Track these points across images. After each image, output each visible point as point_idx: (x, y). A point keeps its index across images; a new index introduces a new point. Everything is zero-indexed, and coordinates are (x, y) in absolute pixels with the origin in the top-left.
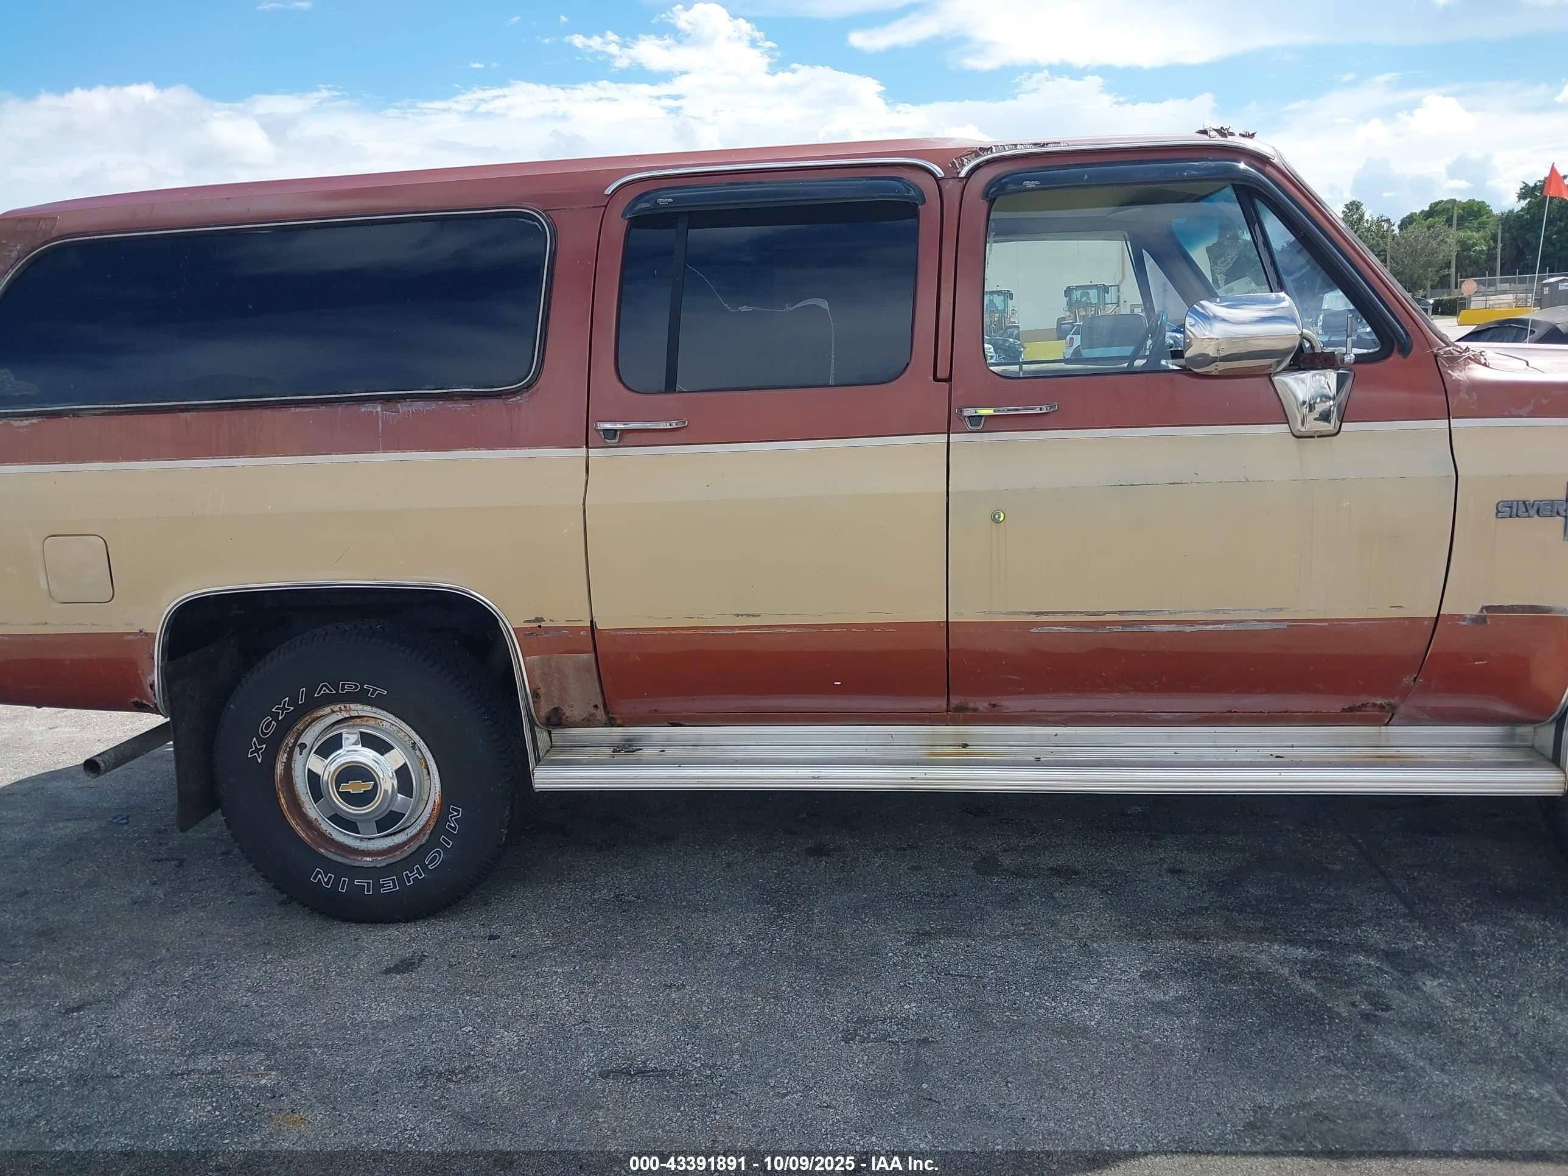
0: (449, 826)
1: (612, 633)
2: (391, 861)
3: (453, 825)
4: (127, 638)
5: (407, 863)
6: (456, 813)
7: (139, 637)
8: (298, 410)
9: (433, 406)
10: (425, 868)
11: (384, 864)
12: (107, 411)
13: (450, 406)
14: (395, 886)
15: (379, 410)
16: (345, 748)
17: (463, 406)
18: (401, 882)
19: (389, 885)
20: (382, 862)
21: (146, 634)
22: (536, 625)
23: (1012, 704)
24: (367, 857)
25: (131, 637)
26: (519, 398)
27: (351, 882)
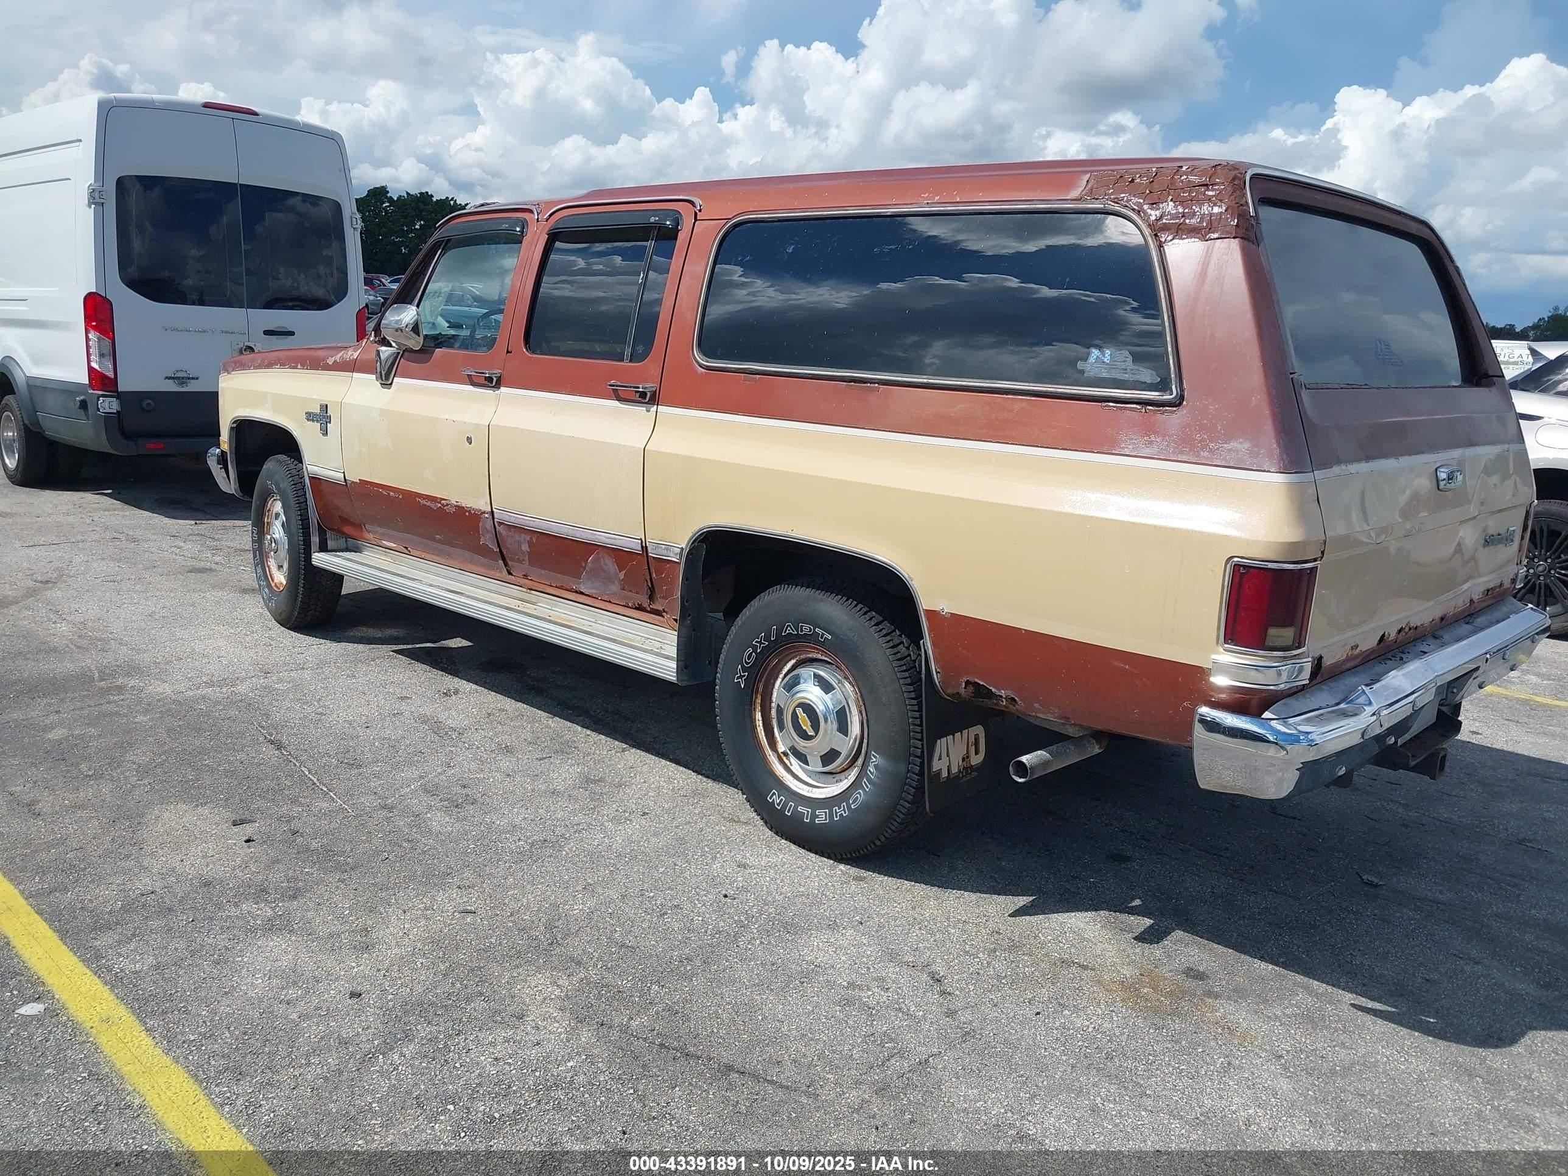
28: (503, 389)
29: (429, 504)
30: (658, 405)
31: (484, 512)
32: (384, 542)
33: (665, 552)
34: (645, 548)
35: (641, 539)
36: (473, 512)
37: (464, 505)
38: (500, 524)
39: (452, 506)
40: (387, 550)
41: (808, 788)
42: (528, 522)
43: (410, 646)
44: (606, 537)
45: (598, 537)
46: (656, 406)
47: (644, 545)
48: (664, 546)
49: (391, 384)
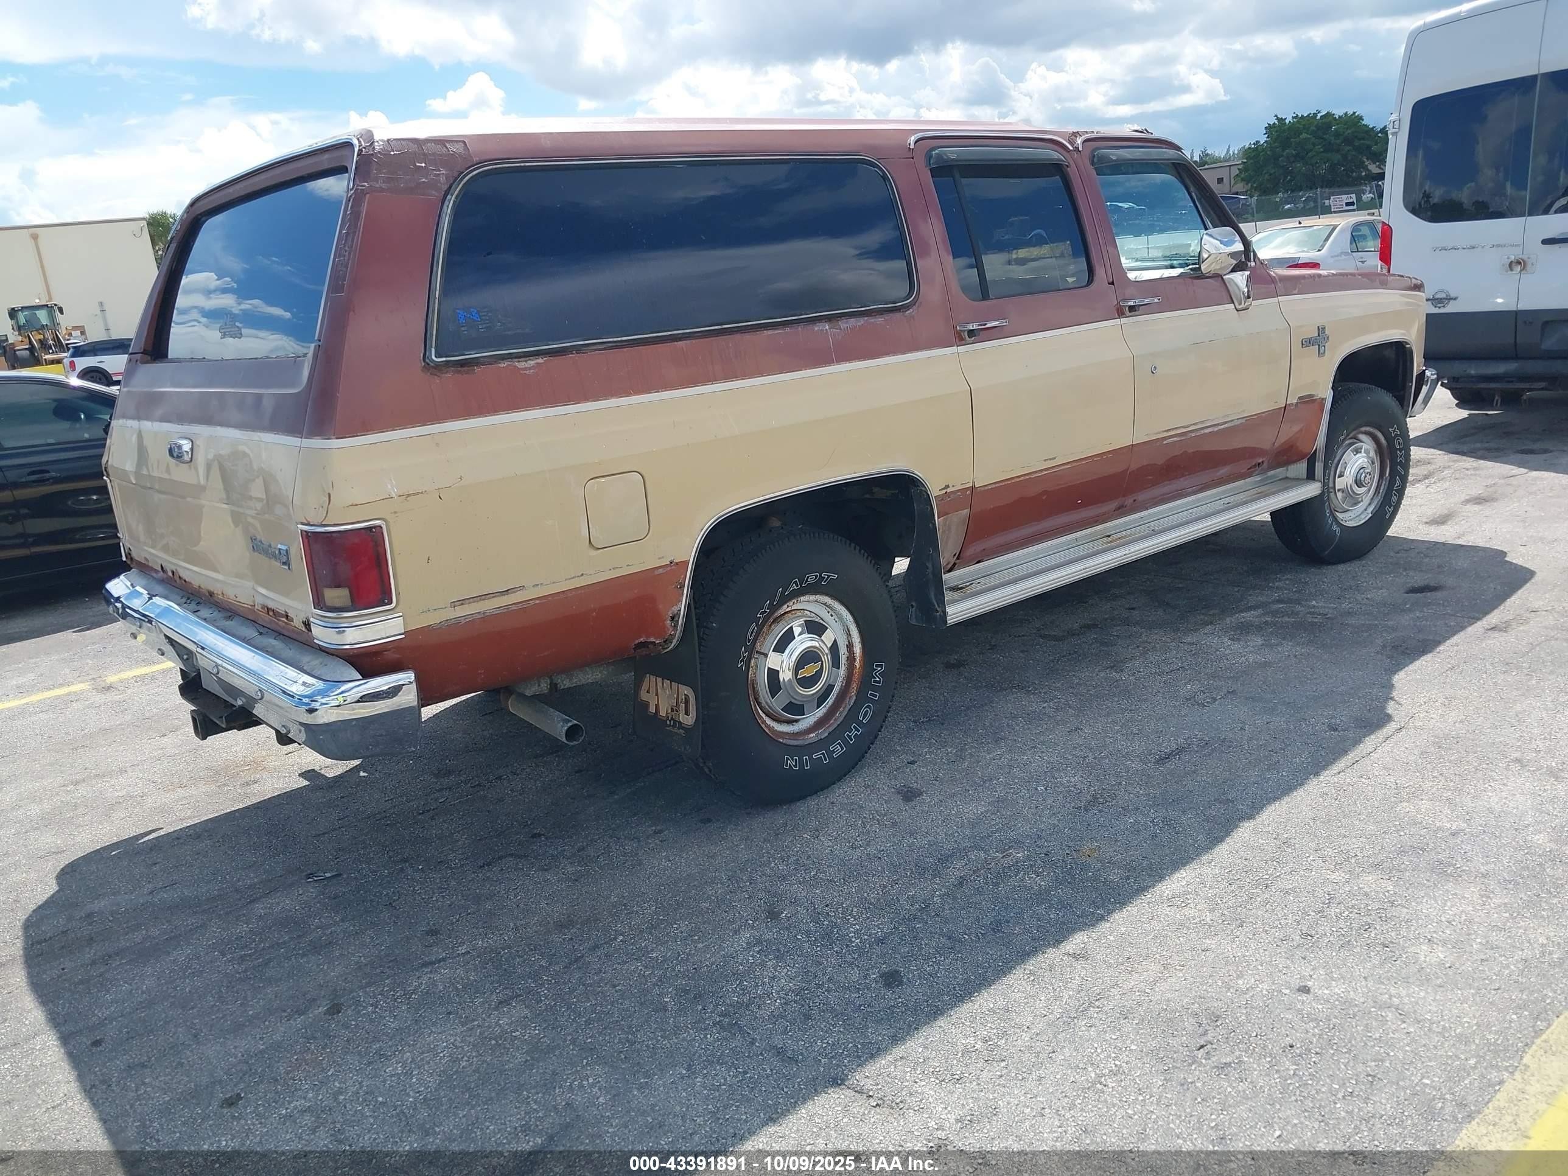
0: (874, 681)
1: (983, 489)
2: (831, 729)
3: (878, 679)
4: (657, 572)
5: (845, 725)
6: (879, 669)
7: (669, 568)
8: (770, 332)
9: (861, 321)
10: (860, 723)
11: (826, 734)
12: (610, 345)
13: (873, 321)
14: (842, 749)
15: (827, 328)
16: (797, 638)
17: (880, 320)
18: (846, 743)
19: (837, 749)
20: (823, 733)
21: (677, 564)
22: (944, 492)
23: (1141, 497)
24: (811, 733)
25: (661, 571)
26: (911, 310)
27: (811, 757)
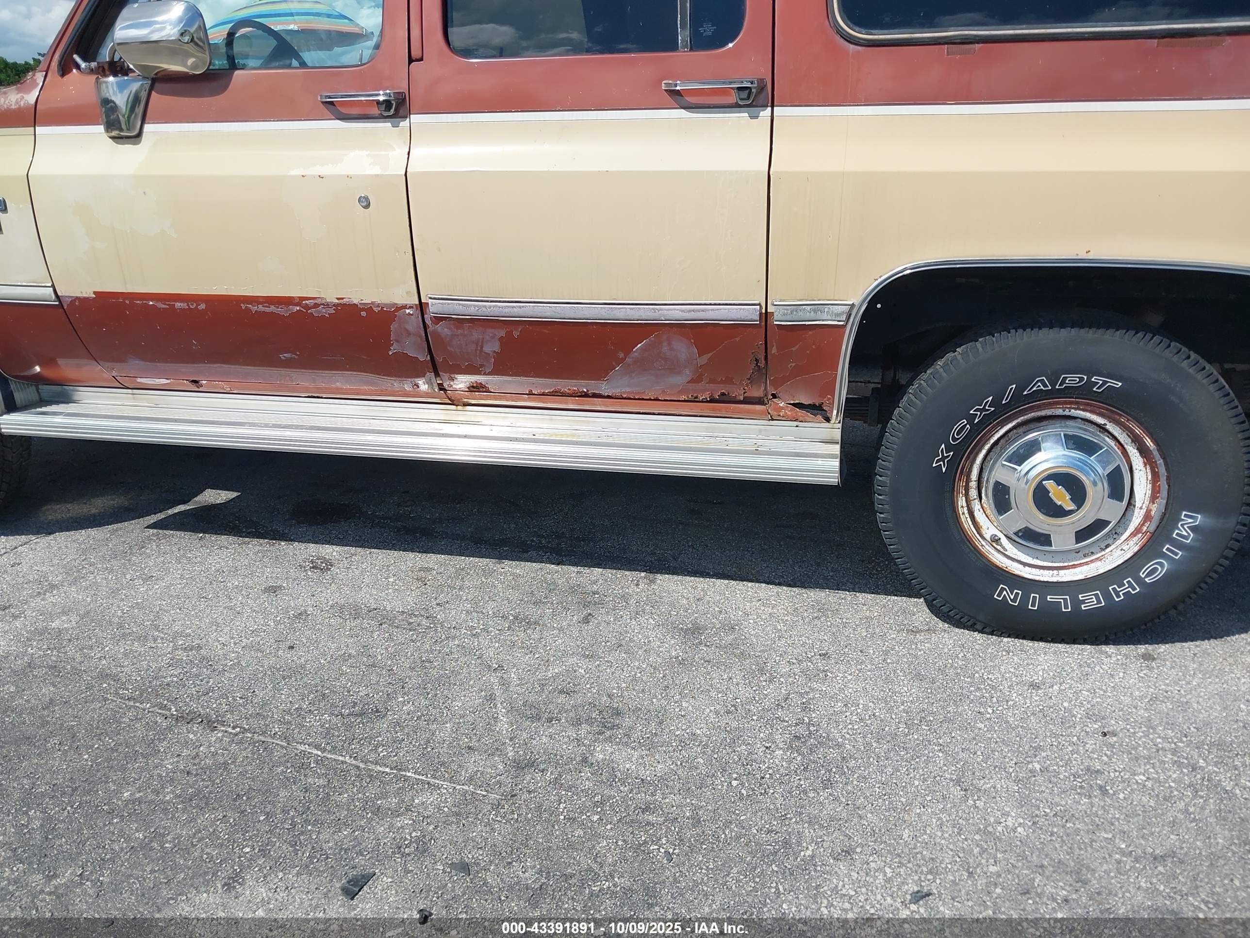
28: (414, 118)
29: (272, 308)
30: (772, 107)
31: (405, 307)
32: (139, 380)
33: (812, 315)
34: (766, 316)
35: (759, 304)
36: (376, 310)
37: (355, 302)
38: (437, 320)
39: (327, 305)
40: (135, 391)
41: (1051, 572)
42: (506, 310)
43: (170, 512)
44: (683, 311)
45: (670, 312)
46: (769, 109)
47: (764, 311)
48: (808, 308)
49: (139, 135)
